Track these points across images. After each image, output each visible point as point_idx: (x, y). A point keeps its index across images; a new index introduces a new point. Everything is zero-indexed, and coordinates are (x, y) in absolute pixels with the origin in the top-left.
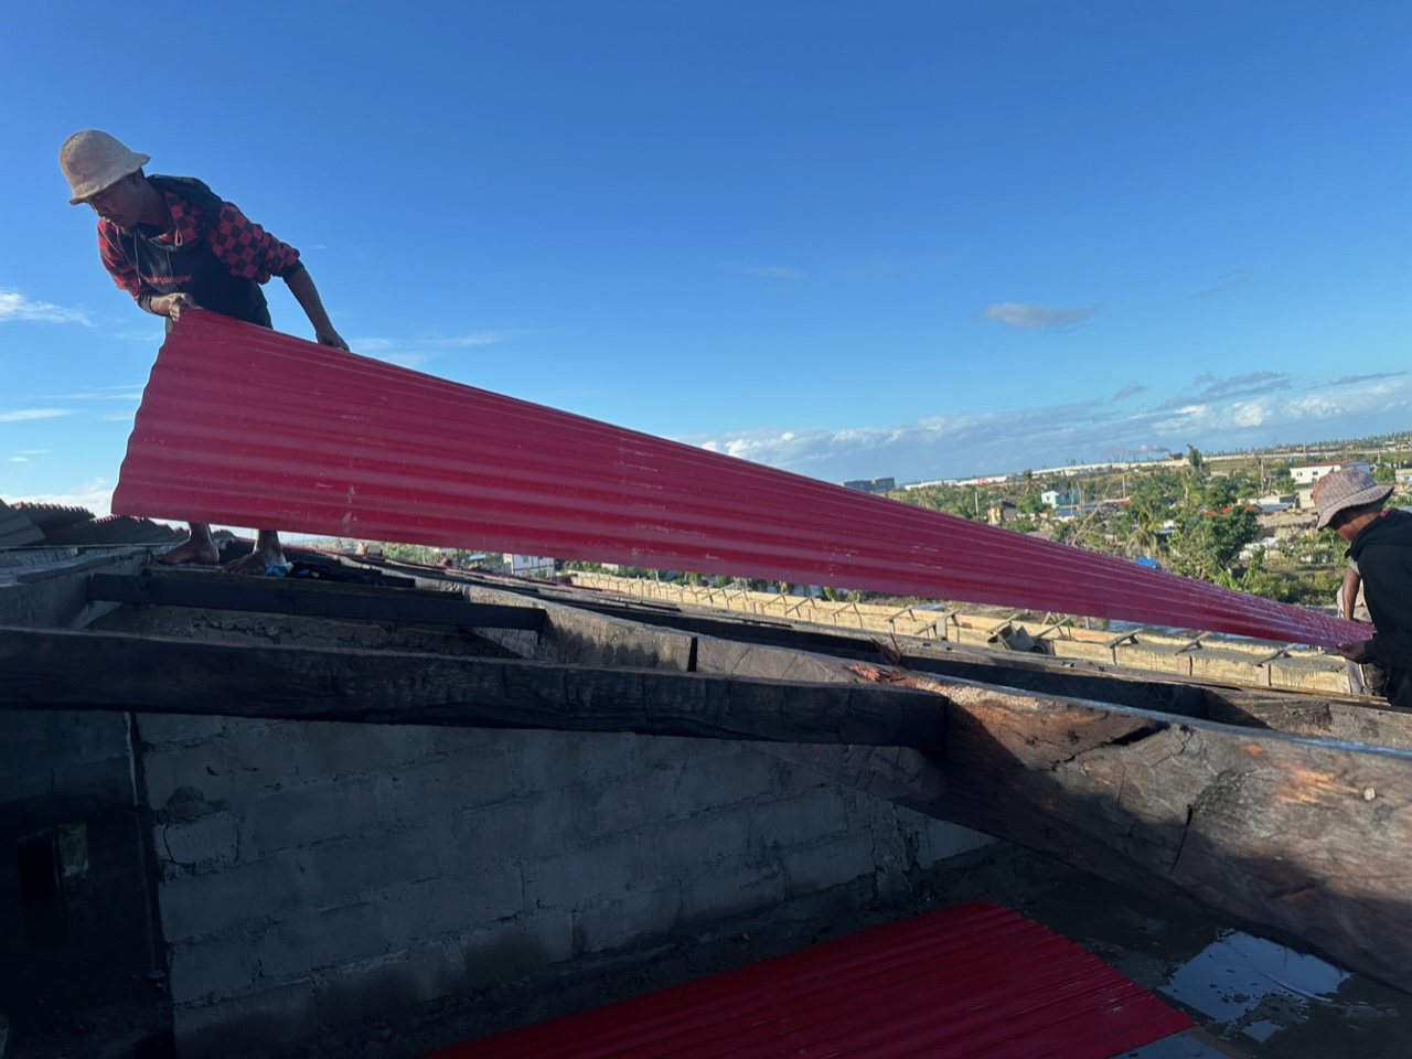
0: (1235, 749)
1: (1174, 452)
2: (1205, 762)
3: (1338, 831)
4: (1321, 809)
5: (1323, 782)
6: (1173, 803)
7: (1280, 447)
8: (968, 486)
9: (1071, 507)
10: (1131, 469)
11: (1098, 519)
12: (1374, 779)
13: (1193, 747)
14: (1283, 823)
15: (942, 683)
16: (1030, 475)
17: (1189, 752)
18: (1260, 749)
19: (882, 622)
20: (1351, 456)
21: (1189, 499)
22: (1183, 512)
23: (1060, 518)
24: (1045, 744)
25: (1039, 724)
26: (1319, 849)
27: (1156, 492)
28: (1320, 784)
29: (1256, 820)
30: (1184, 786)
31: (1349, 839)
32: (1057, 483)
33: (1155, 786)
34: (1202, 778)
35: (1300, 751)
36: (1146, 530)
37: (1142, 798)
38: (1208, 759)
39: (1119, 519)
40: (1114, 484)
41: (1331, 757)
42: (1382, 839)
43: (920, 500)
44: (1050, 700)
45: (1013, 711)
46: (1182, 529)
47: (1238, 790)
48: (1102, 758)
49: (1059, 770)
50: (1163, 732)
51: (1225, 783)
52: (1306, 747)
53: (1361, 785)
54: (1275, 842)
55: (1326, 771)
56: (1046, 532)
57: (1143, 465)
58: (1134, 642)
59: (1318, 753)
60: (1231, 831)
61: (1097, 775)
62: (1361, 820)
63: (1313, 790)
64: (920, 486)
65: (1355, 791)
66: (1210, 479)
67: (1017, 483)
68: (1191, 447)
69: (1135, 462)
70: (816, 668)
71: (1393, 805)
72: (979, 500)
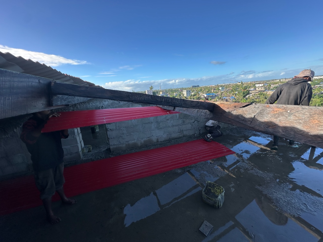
1: (239, 82)
7: (255, 81)
16: (218, 85)
21: (240, 88)
40: (230, 87)
46: (239, 93)
57: (234, 84)
66: (244, 86)
68: (242, 81)
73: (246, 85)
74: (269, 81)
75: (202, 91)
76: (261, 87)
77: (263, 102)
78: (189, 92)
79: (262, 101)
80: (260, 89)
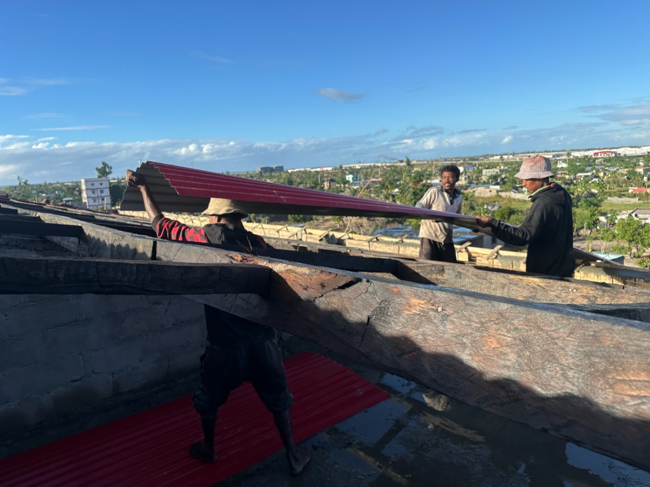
0: (387, 290)
1: (400, 159)
2: (375, 296)
3: (426, 326)
4: (420, 316)
5: (422, 304)
6: (362, 315)
7: (441, 159)
8: (316, 171)
9: (358, 182)
10: (382, 166)
11: (368, 187)
12: (442, 302)
14: (405, 323)
15: (270, 262)
16: (341, 167)
17: (369, 292)
18: (398, 290)
19: (274, 232)
20: (467, 163)
21: (405, 179)
22: (402, 186)
23: (353, 187)
24: (311, 289)
25: (309, 280)
26: (419, 334)
27: (392, 176)
28: (420, 305)
29: (394, 322)
30: (366, 307)
31: (431, 329)
32: (352, 171)
33: (355, 308)
34: (374, 303)
35: (413, 290)
36: (387, 193)
37: (349, 313)
38: (377, 295)
39: (377, 187)
40: (375, 173)
41: (425, 293)
42: (443, 329)
43: (295, 177)
44: (314, 269)
45: (299, 274)
46: (401, 193)
47: (388, 308)
48: (334, 295)
49: (316, 301)
50: (359, 283)
51: (383, 306)
52: (416, 288)
53: (437, 305)
54: (402, 332)
55: (423, 299)
56: (347, 193)
57: (388, 165)
58: (377, 240)
59: (420, 291)
60: (385, 327)
61: (332, 303)
62: (436, 321)
63: (418, 308)
64: (295, 171)
65: (434, 308)
66: (413, 171)
67: (337, 171)
68: (407, 157)
69: (384, 163)
70: (213, 256)
71: (449, 314)
72: (320, 178)
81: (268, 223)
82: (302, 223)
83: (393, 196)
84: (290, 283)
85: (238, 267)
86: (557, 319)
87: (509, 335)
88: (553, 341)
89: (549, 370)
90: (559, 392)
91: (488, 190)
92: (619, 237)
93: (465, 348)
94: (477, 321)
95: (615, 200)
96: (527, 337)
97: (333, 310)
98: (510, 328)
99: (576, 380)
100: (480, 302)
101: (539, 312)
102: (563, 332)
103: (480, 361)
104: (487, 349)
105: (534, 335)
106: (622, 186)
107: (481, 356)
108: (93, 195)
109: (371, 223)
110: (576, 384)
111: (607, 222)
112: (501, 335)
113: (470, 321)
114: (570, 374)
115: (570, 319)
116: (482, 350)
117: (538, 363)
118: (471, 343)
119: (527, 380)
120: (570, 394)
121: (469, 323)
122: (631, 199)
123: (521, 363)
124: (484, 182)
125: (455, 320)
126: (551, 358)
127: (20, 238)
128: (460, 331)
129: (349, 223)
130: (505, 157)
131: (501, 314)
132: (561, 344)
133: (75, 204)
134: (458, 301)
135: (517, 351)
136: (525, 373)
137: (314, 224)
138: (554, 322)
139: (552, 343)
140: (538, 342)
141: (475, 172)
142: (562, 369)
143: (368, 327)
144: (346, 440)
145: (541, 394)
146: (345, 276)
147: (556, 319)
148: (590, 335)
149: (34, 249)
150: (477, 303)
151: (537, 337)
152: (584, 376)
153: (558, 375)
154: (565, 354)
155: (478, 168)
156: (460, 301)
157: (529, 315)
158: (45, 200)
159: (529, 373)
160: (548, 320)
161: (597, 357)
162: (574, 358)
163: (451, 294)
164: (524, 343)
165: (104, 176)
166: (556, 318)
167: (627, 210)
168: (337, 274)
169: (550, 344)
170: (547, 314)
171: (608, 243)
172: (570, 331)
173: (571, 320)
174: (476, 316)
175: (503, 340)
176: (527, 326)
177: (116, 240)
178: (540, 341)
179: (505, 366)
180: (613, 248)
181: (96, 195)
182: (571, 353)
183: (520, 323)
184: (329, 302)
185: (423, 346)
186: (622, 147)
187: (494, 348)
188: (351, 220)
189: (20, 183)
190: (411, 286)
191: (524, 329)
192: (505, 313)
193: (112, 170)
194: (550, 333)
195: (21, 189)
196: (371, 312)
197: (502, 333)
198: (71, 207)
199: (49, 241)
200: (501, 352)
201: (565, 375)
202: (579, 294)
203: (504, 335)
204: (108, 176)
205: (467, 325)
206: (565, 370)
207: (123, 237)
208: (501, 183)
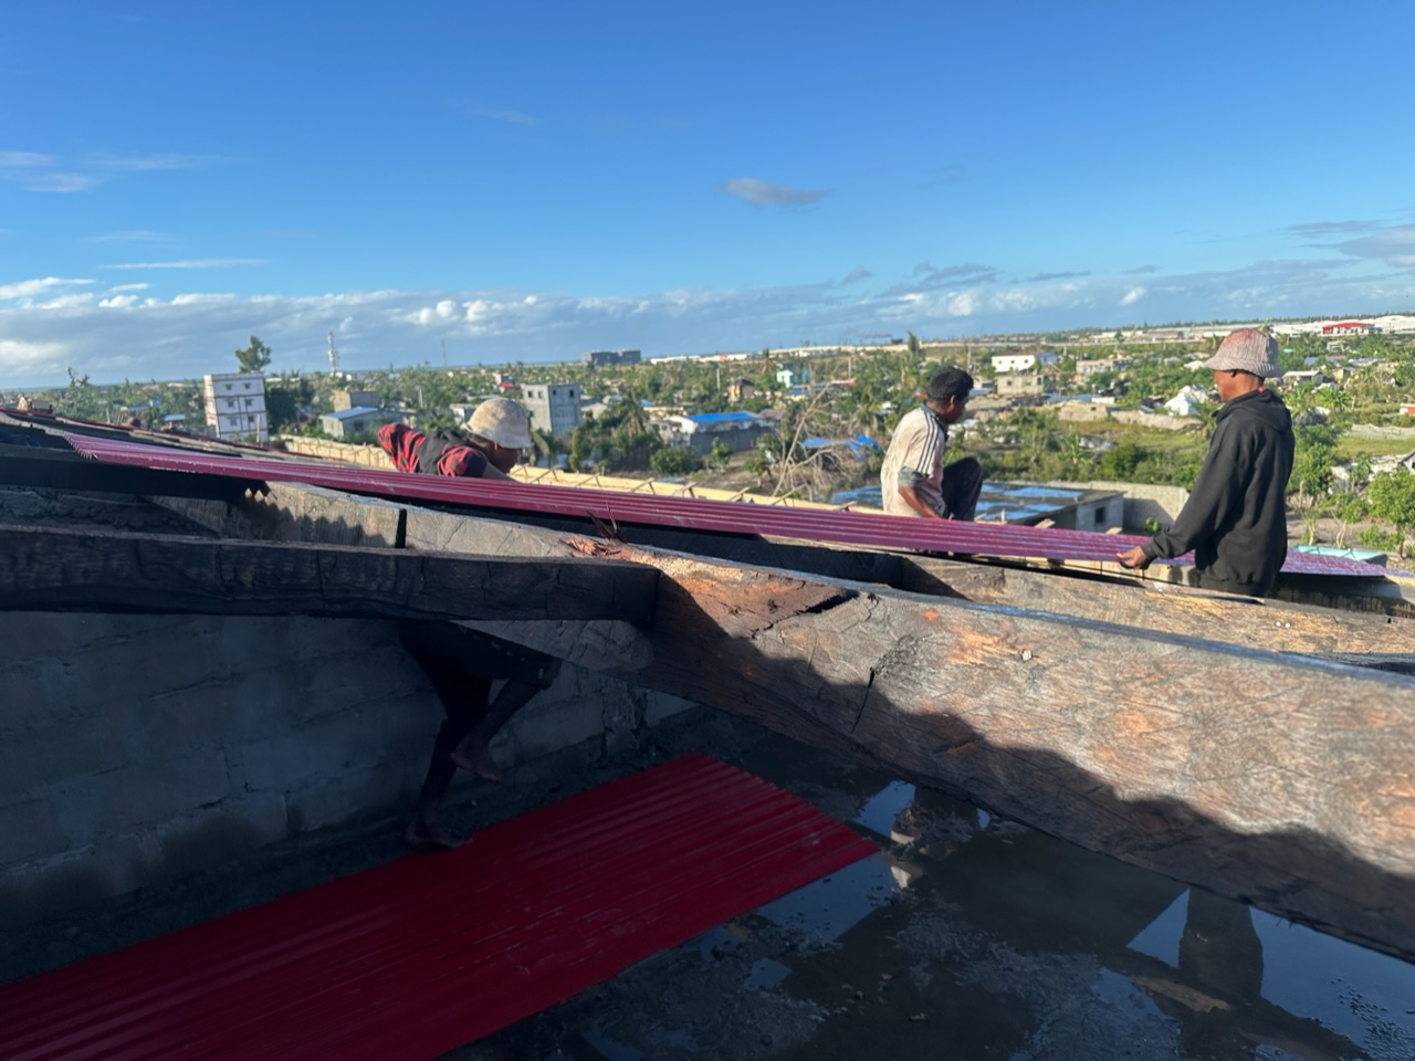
0: (914, 615)
1: (896, 338)
2: (888, 628)
3: (998, 690)
4: (985, 670)
5: (989, 645)
6: (857, 666)
7: (987, 338)
8: (711, 362)
9: (802, 386)
10: (857, 353)
11: (825, 399)
12: (1031, 641)
13: (878, 614)
14: (952, 683)
15: (656, 555)
16: (767, 354)
17: (874, 619)
18: (936, 615)
20: (1043, 347)
21: (906, 382)
22: (900, 395)
23: (792, 397)
24: (747, 614)
25: (742, 595)
26: (981, 706)
27: (878, 375)
28: (985, 647)
29: (928, 680)
30: (868, 651)
31: (1007, 696)
32: (790, 362)
33: (843, 651)
34: (885, 643)
35: (971, 616)
36: (867, 411)
37: (830, 662)
38: (890, 625)
39: (844, 399)
40: (841, 366)
41: (997, 622)
42: (1035, 696)
43: (665, 374)
44: (753, 570)
45: (720, 582)
46: (897, 410)
47: (915, 653)
48: (797, 626)
49: (758, 637)
50: (853, 600)
51: (904, 648)
52: (976, 613)
53: (1020, 648)
54: (944, 701)
55: (991, 635)
56: (778, 410)
57: (868, 349)
59: (986, 619)
60: (907, 691)
61: (792, 641)
62: (1018, 680)
63: (979, 653)
64: (665, 360)
65: (1015, 652)
66: (924, 364)
67: (756, 362)
68: (911, 334)
69: (861, 345)
70: (532, 542)
71: (1046, 665)
72: (721, 377)
73: (938, 360)
74: (1065, 340)
75: (661, 395)
76: (1024, 372)
77: (1043, 469)
78: (567, 399)
79: (1035, 465)
80: (1018, 388)
81: (605, 474)
82: (679, 475)
83: (880, 418)
84: (699, 601)
85: (592, 566)
86: (1276, 674)
87: (1173, 708)
88: (1265, 720)
89: (1255, 779)
90: (1277, 822)
91: (1088, 407)
92: (1377, 512)
93: (1080, 733)
94: (1105, 678)
95: (1369, 430)
96: (1211, 711)
97: (795, 656)
98: (1176, 693)
99: (1311, 798)
100: (1111, 642)
101: (1235, 661)
102: (1288, 702)
103: (1110, 761)
104: (1126, 737)
105: (1227, 709)
106: (1385, 401)
107: (1113, 749)
108: (231, 411)
109: (830, 475)
110: (1313, 806)
111: (1351, 480)
112: (1156, 707)
113: (1090, 678)
114: (1301, 786)
115: (1302, 675)
116: (1115, 738)
117: (1234, 764)
118: (1092, 725)
119: (1209, 798)
120: (1298, 826)
121: (1088, 684)
122: (1404, 430)
123: (1197, 764)
124: (1080, 388)
125: (1060, 677)
126: (1260, 755)
127: (98, 500)
128: (1070, 699)
129: (782, 476)
130: (1126, 334)
131: (1157, 665)
132: (1282, 727)
133: (194, 429)
134: (1066, 638)
135: (1189, 741)
136: (1204, 784)
137: (707, 478)
138: (1268, 682)
139: (1264, 723)
140: (1233, 722)
141: (1059, 366)
142: (1283, 777)
143: (871, 690)
144: (785, 939)
145: (1240, 826)
146: (822, 586)
147: (1272, 676)
148: (1343, 708)
149: (127, 525)
150: (1107, 644)
151: (1232, 712)
152: (1329, 790)
153: (1275, 789)
154: (1289, 747)
155: (1067, 358)
156: (1070, 639)
157: (1215, 666)
158: (131, 419)
159: (1212, 784)
160: (1256, 678)
161: (1357, 751)
162: (1307, 754)
163: (1051, 624)
164: (1205, 725)
165: (254, 369)
166: (1271, 673)
167: (1395, 452)
168: (804, 583)
169: (1258, 725)
170: (1254, 664)
171: (1352, 526)
172: (1300, 699)
173: (1303, 678)
174: (1105, 668)
175: (1161, 717)
176: (1210, 689)
177: (315, 507)
178: (1237, 720)
179: (1163, 771)
180: (1362, 536)
181: (237, 410)
182: (1303, 744)
183: (1197, 682)
184: (783, 640)
185: (991, 731)
186: (1386, 315)
187: (1141, 735)
188: (787, 470)
189: (73, 383)
190: (965, 608)
191: (1204, 695)
192: (1166, 663)
193: (271, 356)
194: (1258, 703)
195: (75, 396)
196: (876, 661)
197: (1159, 704)
198: (187, 435)
199: (158, 508)
200: (1156, 742)
201: (1290, 788)
202: (1297, 633)
203: (1162, 708)
204: (262, 369)
205: (1085, 688)
206: (1289, 778)
207: (332, 501)
208: (1118, 390)
